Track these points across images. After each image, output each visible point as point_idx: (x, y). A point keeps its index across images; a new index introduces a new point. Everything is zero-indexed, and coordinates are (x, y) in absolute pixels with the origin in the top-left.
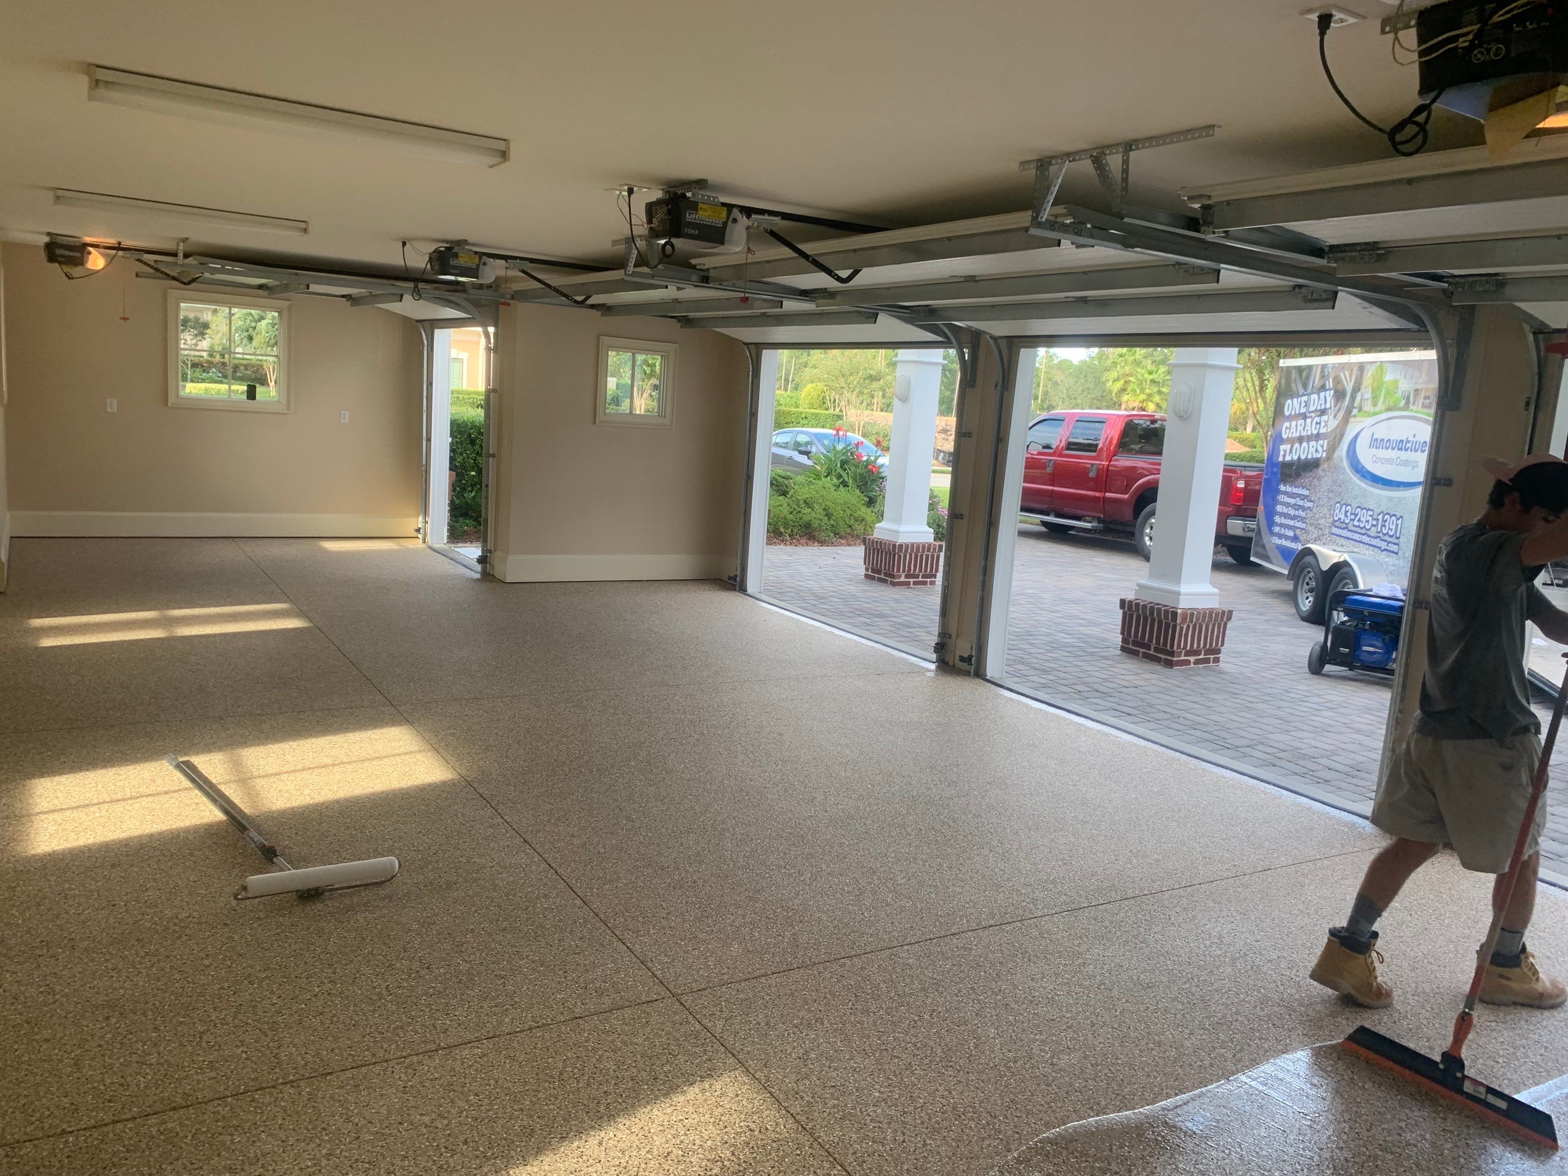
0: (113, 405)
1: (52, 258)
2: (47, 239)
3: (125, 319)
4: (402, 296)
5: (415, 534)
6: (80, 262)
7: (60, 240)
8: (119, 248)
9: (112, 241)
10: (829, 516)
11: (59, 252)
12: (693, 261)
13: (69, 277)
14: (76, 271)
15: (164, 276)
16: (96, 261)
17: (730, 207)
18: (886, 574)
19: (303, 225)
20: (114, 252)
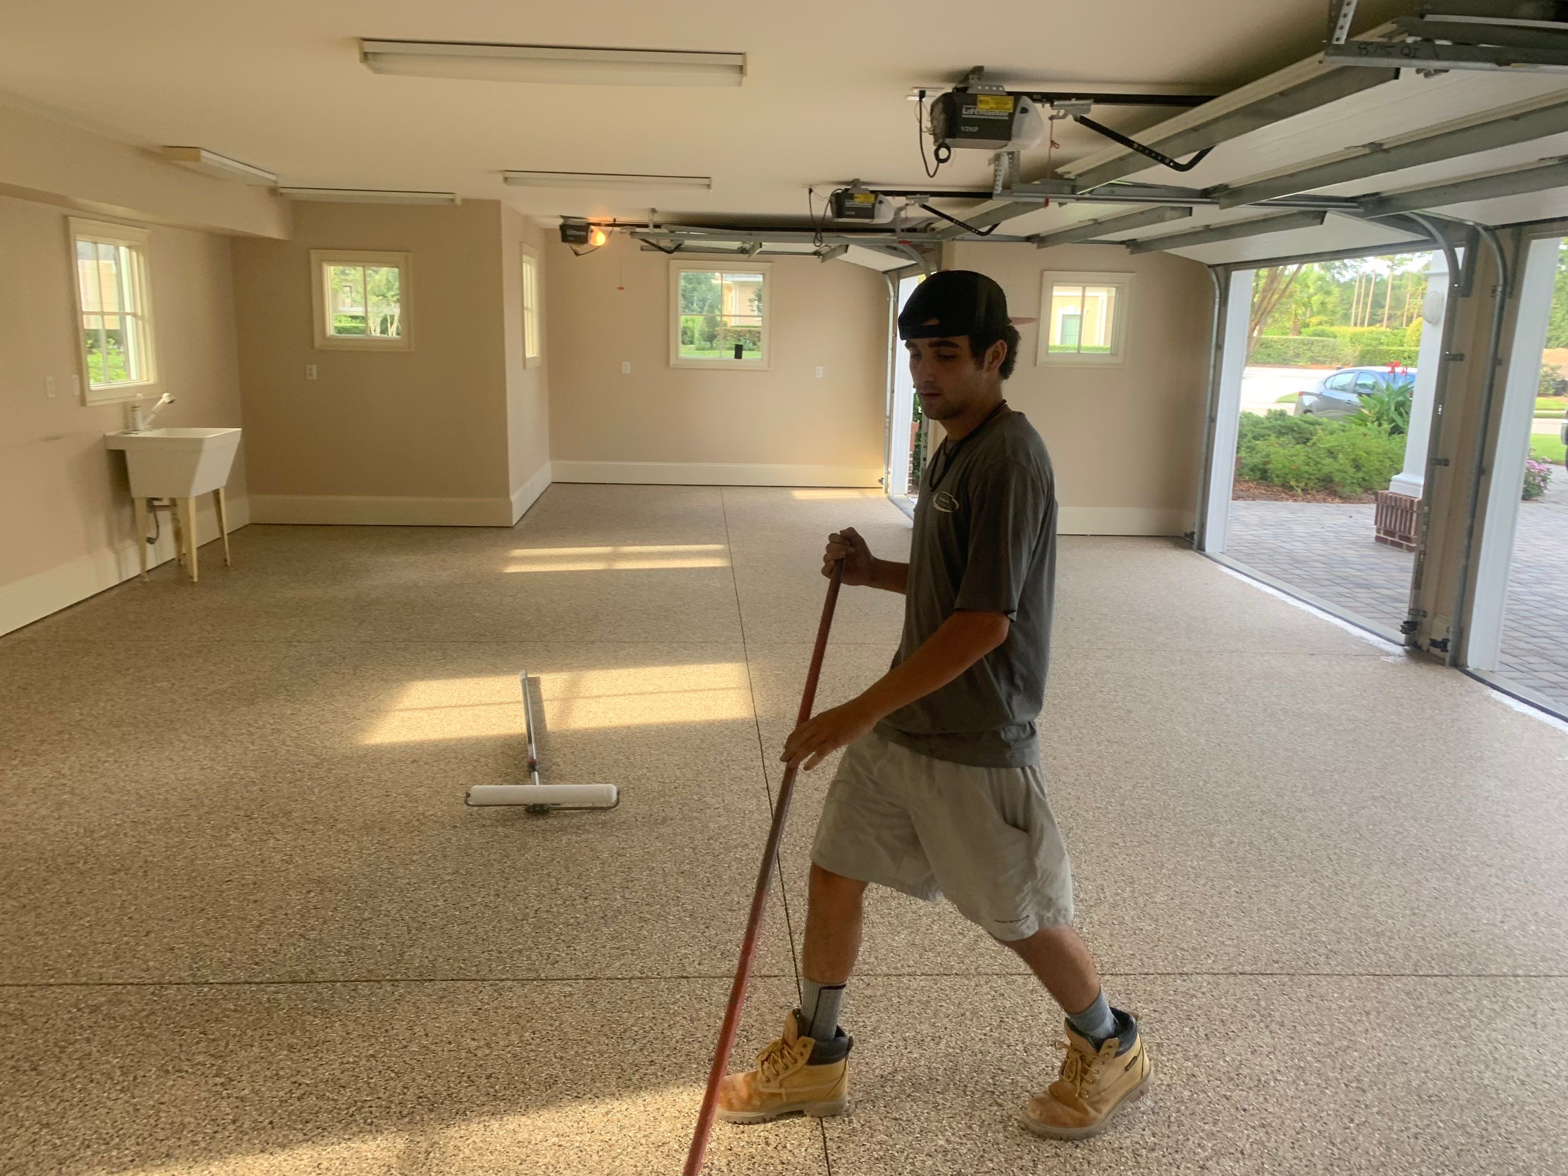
0: (627, 368)
1: (565, 238)
2: (561, 221)
3: (621, 288)
4: (847, 246)
5: (879, 485)
6: (583, 240)
7: (571, 222)
8: (614, 225)
9: (610, 220)
10: (1358, 468)
11: (571, 232)
12: (1060, 170)
13: (577, 254)
14: (581, 249)
15: (653, 248)
16: (599, 238)
17: (1017, 96)
18: (1401, 538)
19: (706, 181)
20: (611, 228)
